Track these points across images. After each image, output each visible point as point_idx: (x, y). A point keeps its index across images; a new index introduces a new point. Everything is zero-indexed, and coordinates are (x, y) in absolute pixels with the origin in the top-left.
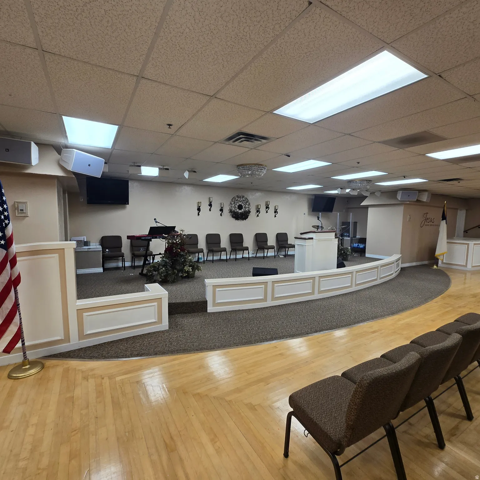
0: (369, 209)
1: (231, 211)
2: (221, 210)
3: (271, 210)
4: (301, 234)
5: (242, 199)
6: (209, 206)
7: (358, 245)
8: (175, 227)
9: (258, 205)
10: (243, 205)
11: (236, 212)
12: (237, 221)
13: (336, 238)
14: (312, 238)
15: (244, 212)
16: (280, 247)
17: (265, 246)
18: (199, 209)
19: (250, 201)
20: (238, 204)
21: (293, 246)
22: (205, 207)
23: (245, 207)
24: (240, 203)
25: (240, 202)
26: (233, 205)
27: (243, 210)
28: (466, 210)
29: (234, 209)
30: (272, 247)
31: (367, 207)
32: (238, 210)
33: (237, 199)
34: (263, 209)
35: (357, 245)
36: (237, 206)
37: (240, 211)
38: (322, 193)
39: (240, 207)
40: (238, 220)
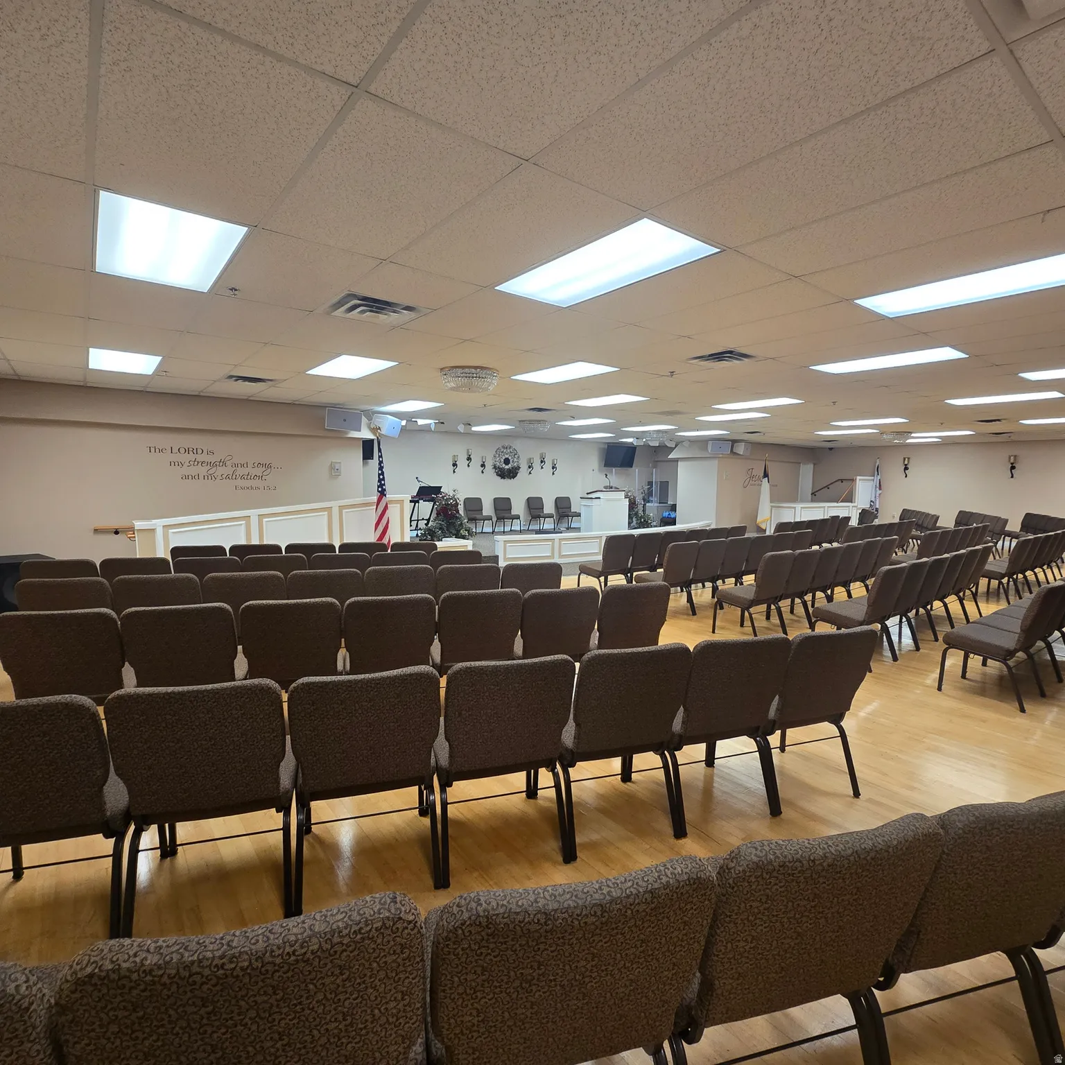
0: (679, 463)
1: (495, 467)
2: (483, 465)
3: (548, 465)
4: (588, 494)
5: (509, 451)
6: (468, 460)
7: (669, 514)
8: (441, 487)
9: (530, 459)
10: (510, 458)
11: (501, 468)
12: (503, 480)
13: (625, 498)
14: (599, 498)
15: (512, 468)
16: (560, 517)
17: (542, 514)
18: (455, 465)
19: (519, 453)
20: (504, 458)
21: (579, 515)
22: (462, 462)
23: (513, 461)
24: (507, 456)
25: (507, 454)
26: (498, 459)
27: (510, 465)
28: (814, 464)
29: (498, 464)
30: (550, 516)
31: (676, 460)
32: (504, 465)
33: (502, 450)
34: (537, 464)
35: (667, 513)
36: (502, 460)
37: (507, 467)
38: (617, 441)
39: (507, 461)
40: (504, 478)
